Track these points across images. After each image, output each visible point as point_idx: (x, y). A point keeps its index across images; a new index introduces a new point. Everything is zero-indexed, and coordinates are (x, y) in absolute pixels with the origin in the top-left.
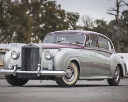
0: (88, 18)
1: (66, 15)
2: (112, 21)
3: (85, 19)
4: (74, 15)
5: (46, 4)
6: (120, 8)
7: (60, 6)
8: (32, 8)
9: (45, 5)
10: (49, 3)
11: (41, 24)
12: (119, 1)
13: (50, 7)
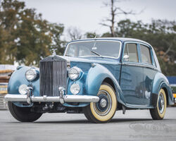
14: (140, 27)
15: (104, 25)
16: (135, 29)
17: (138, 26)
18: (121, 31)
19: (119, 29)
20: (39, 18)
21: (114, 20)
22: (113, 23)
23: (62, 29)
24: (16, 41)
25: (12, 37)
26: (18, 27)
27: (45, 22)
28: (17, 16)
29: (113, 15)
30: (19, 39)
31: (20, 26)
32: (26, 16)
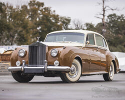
0: (79, 21)
1: (60, 19)
2: (99, 24)
3: (76, 23)
4: (66, 19)
5: (42, 9)
6: (105, 12)
7: (54, 11)
8: (30, 13)
9: (41, 11)
10: (45, 9)
11: (38, 27)
12: (105, 7)
13: (46, 12)
14: (123, 19)
15: (98, 18)
16: (119, 20)
17: (121, 18)
18: (110, 22)
19: (109, 20)
20: (54, 14)
21: (105, 15)
22: (104, 16)
23: (69, 21)
24: (38, 29)
25: (35, 26)
26: (39, 19)
27: (58, 16)
28: (39, 12)
29: (104, 11)
30: (40, 27)
31: (41, 18)
32: (45, 12)
